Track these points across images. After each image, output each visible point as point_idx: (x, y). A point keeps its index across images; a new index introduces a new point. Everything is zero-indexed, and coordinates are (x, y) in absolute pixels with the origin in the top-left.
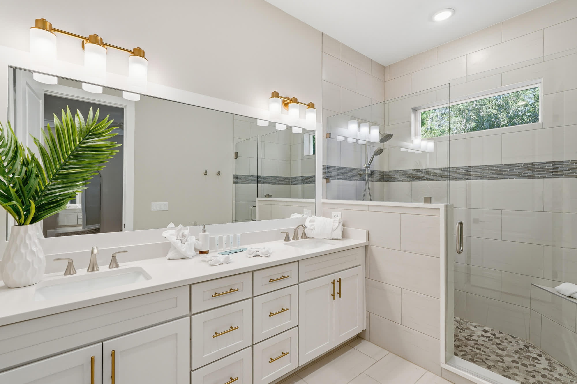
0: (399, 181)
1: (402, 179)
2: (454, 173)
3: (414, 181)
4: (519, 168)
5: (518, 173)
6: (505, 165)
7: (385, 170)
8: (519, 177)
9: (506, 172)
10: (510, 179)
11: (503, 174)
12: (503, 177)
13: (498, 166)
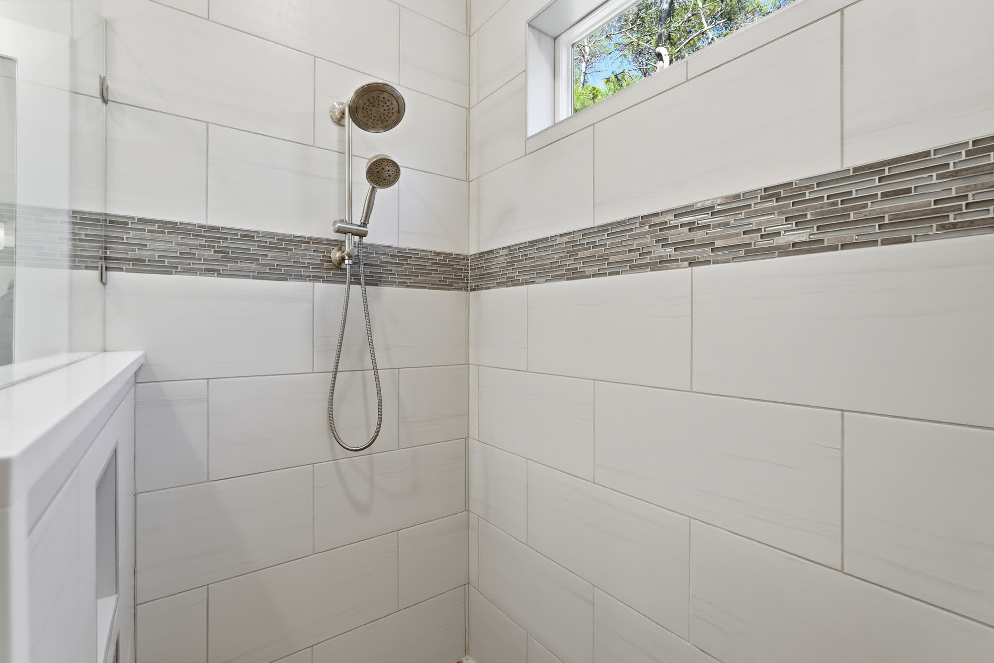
0: (500, 284)
1: (508, 278)
2: (648, 239)
3: (534, 282)
4: (939, 177)
5: (936, 202)
6: (862, 171)
7: (472, 253)
8: (943, 227)
9: (865, 206)
10: (885, 242)
11: (852, 218)
12: (850, 235)
13: (822, 181)
